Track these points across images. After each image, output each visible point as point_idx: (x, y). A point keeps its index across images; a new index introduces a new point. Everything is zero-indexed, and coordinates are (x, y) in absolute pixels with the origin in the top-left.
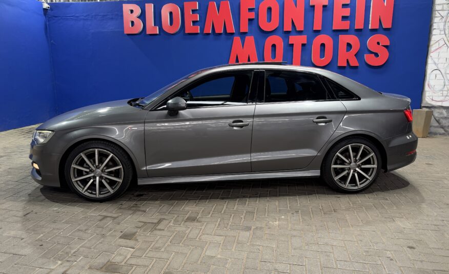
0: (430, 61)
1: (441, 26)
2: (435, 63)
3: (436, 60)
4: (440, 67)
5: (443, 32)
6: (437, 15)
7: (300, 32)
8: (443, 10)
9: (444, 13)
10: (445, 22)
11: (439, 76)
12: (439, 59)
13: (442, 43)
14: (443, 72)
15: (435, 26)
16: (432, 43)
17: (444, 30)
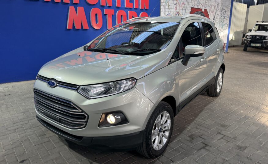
1: (163, 9)
6: (162, 5)
7: (109, 7)
8: (163, 2)
9: (164, 4)
17: (164, 11)
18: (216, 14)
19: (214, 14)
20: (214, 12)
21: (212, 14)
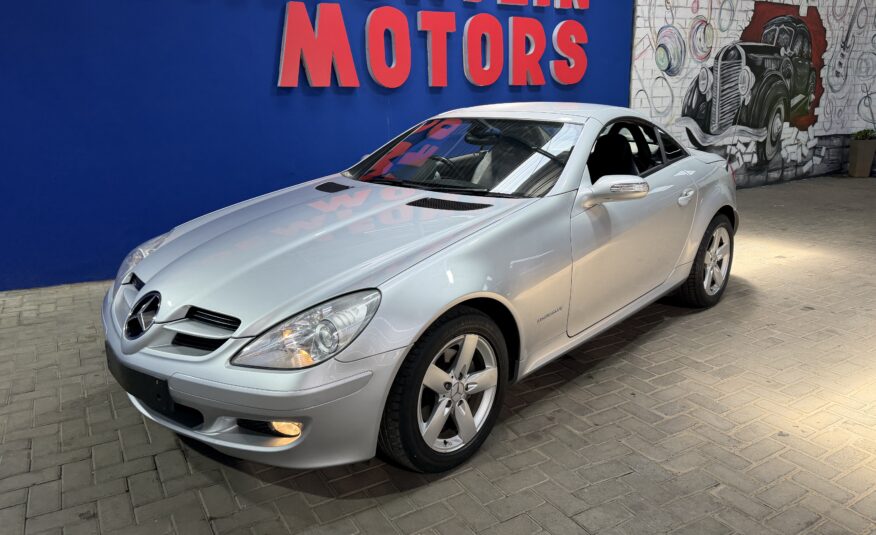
0: (634, 75)
1: (646, 9)
2: (640, 79)
3: (640, 73)
4: (647, 84)
5: (647, 24)
10: (650, 5)
11: (645, 102)
12: (644, 70)
13: (647, 43)
14: (649, 92)
15: (639, 12)
16: (636, 41)
17: (649, 18)
18: (855, 24)
19: (847, 27)
20: (847, 19)
21: (836, 25)
